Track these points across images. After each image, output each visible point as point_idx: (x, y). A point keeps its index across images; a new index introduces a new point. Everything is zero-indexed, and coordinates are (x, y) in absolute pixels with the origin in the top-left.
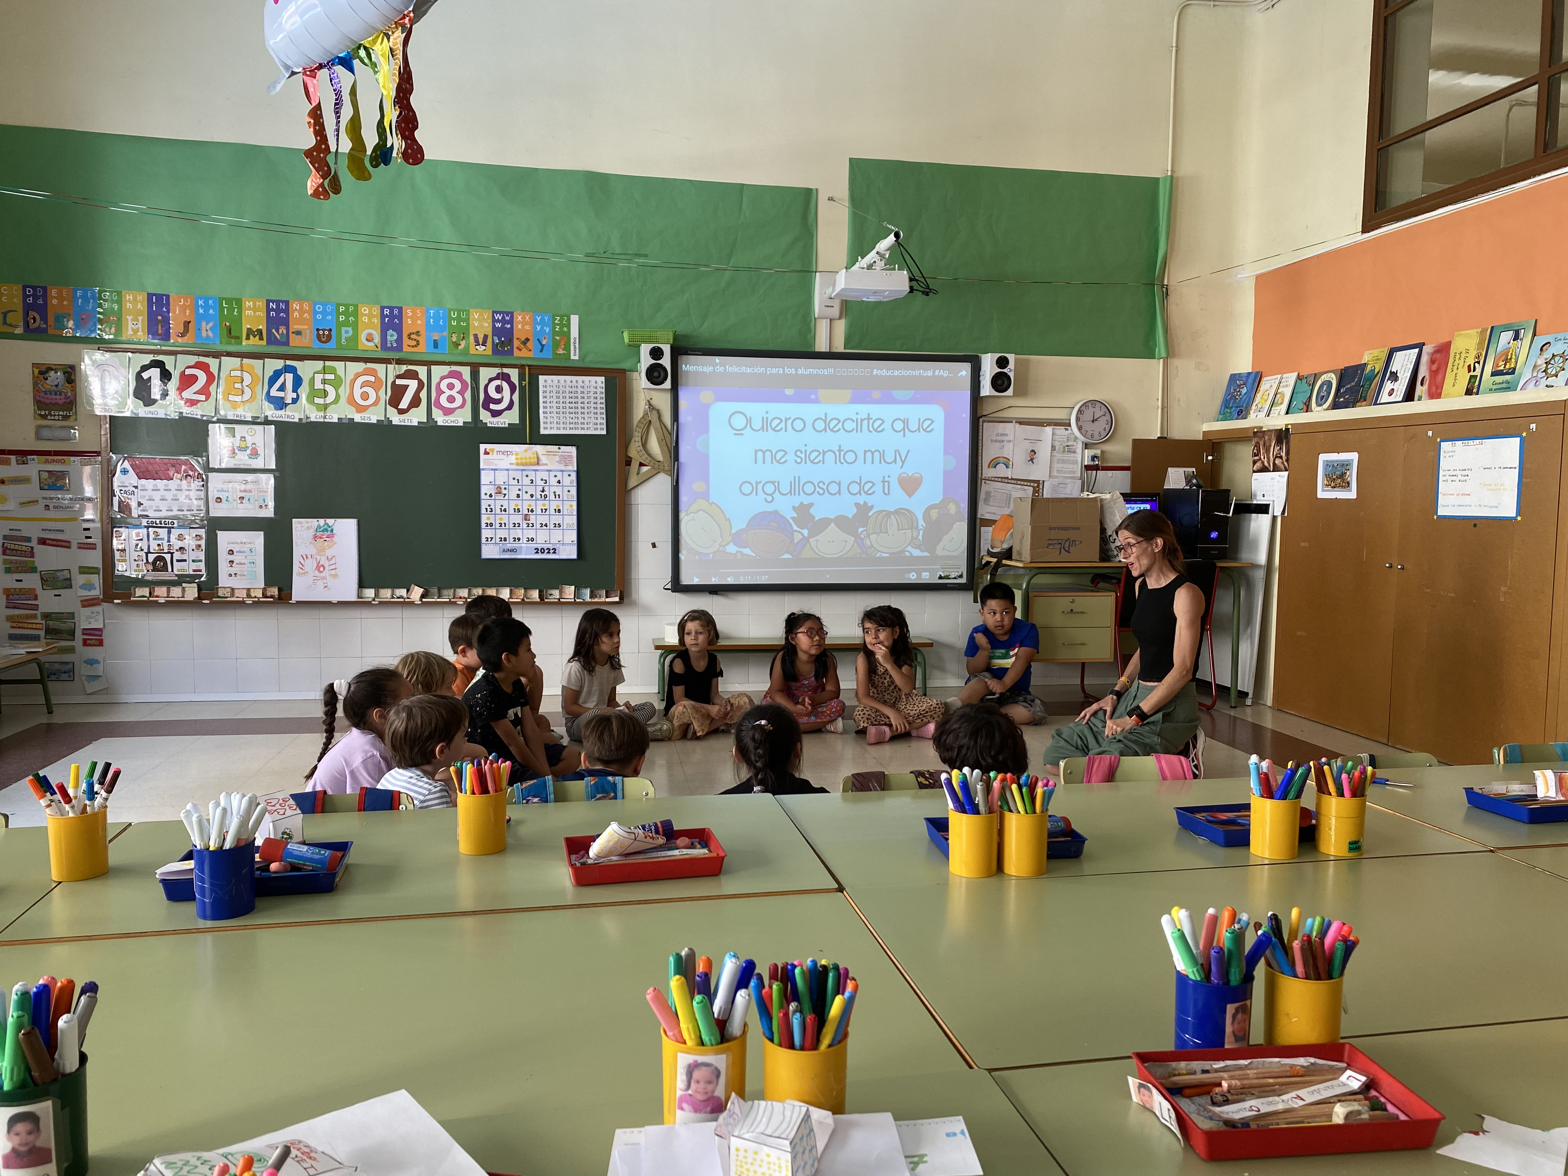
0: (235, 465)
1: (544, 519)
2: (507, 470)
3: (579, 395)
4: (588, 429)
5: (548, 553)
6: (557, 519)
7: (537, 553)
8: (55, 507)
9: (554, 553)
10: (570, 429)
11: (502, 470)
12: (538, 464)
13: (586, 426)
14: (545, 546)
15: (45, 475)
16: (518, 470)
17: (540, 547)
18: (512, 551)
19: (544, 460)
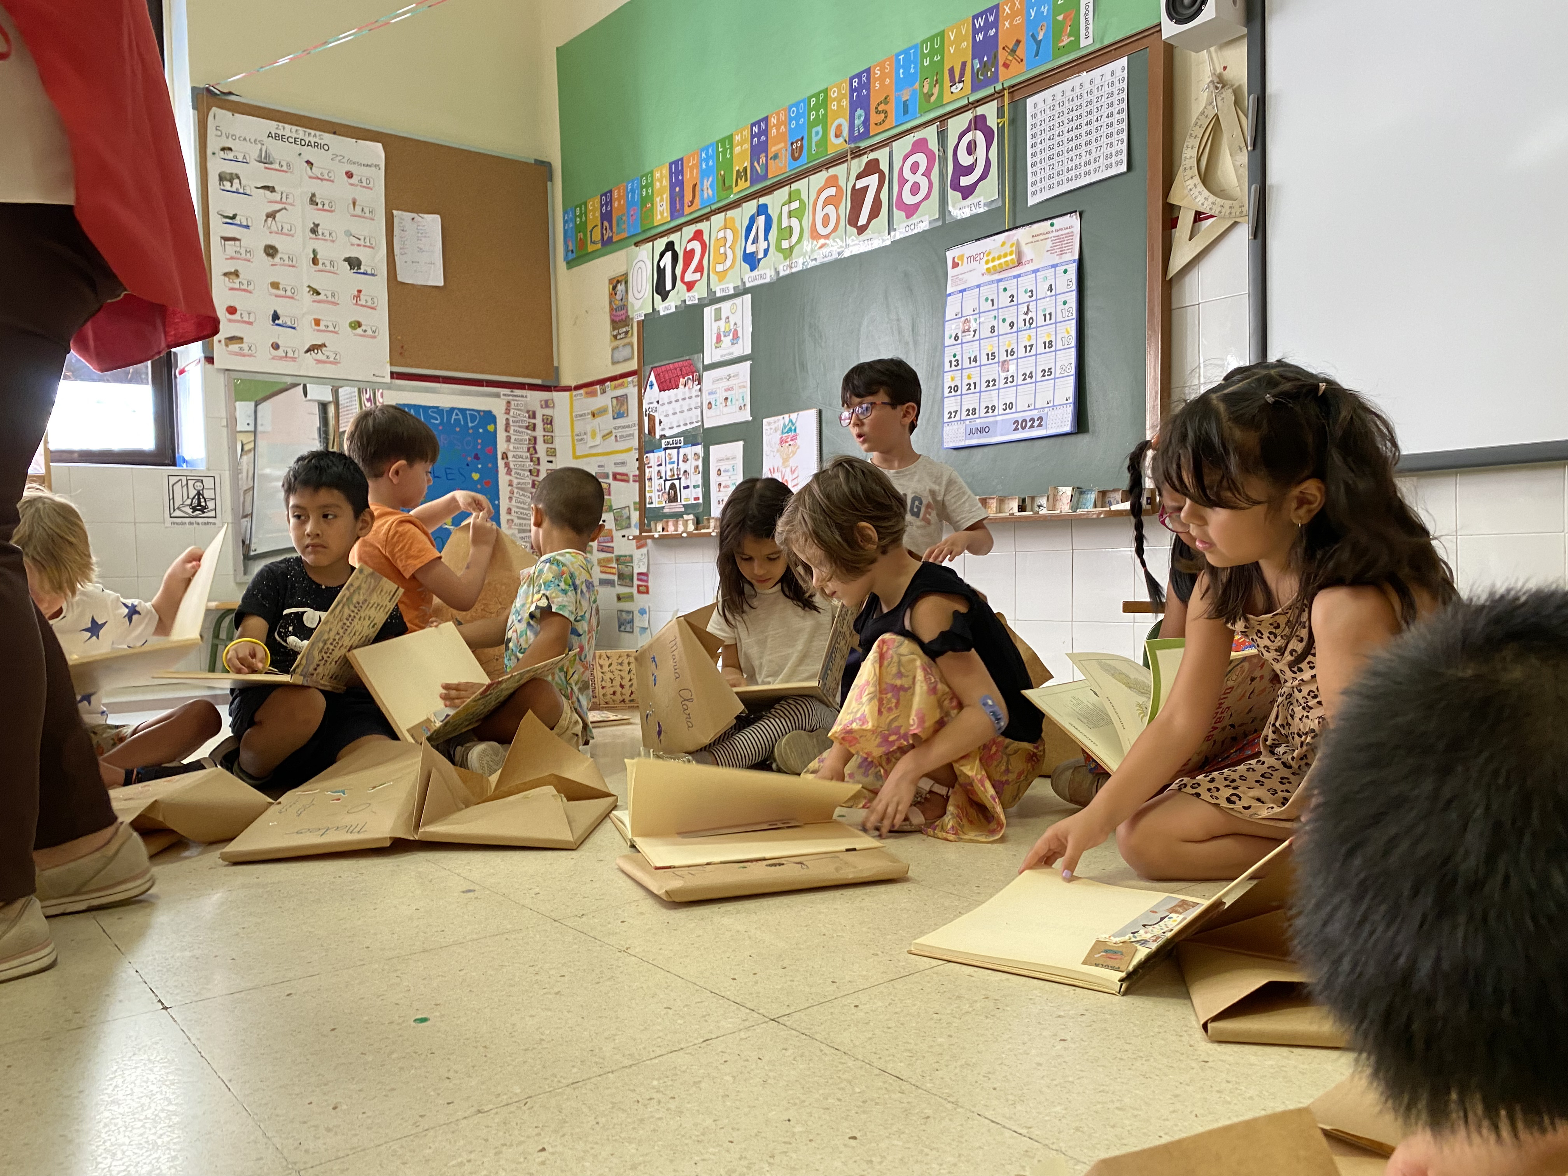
0: (721, 356)
1: (1027, 365)
2: (978, 286)
3: (1083, 111)
4: (1095, 171)
5: (1032, 426)
6: (1046, 361)
7: (1016, 429)
8: (621, 437)
9: (1040, 425)
10: (1068, 180)
11: (971, 288)
12: (1020, 263)
13: (1091, 167)
14: (1028, 415)
15: (615, 401)
16: (992, 282)
17: (1019, 417)
18: (982, 430)
19: (1028, 253)
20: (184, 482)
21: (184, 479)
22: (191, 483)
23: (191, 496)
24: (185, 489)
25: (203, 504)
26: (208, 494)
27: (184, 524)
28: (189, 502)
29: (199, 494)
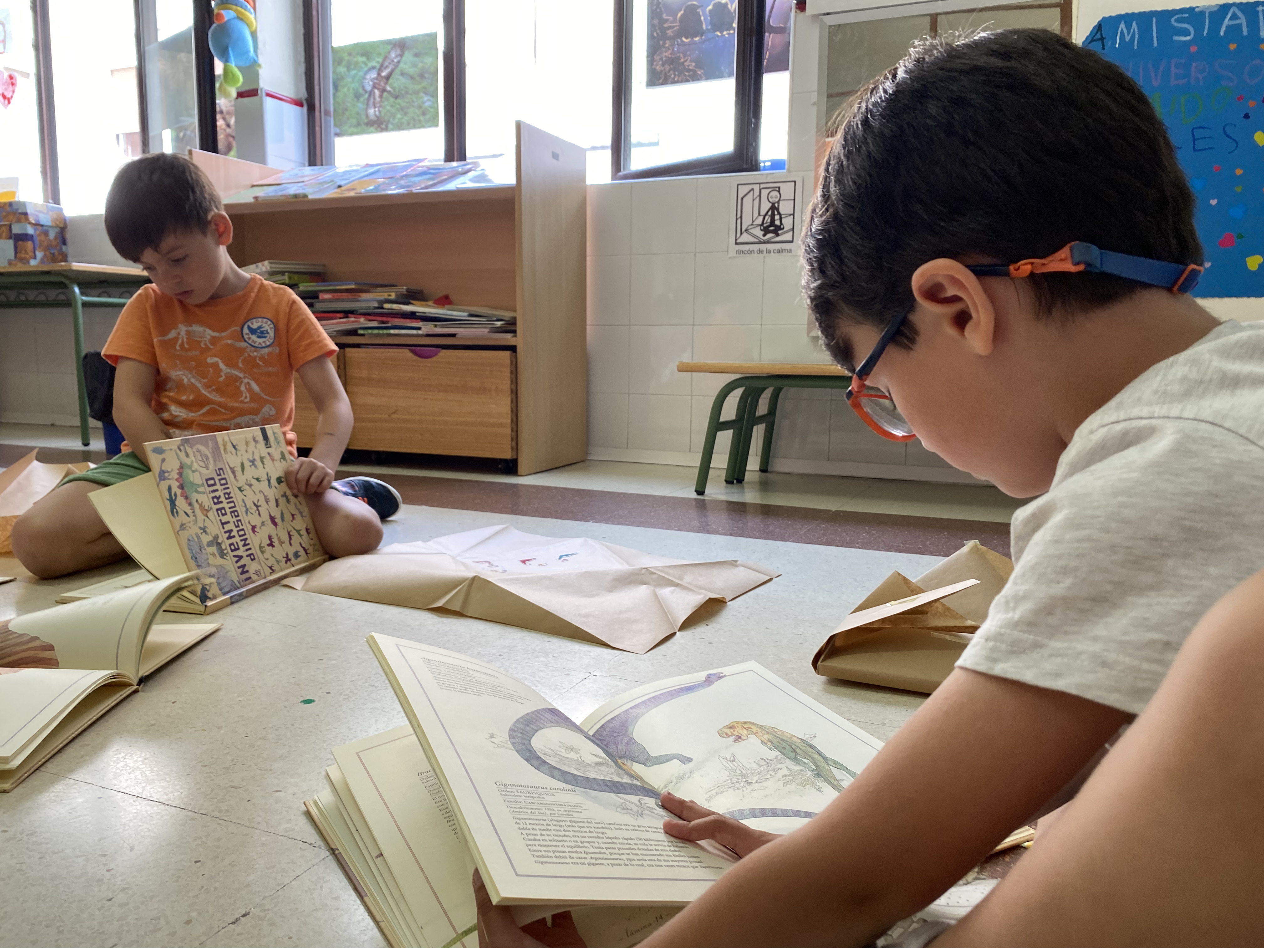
20: (757, 193)
21: (756, 188)
22: (765, 193)
23: (763, 212)
24: (757, 201)
25: (777, 223)
26: (785, 208)
27: (751, 252)
28: (759, 221)
29: (774, 208)
